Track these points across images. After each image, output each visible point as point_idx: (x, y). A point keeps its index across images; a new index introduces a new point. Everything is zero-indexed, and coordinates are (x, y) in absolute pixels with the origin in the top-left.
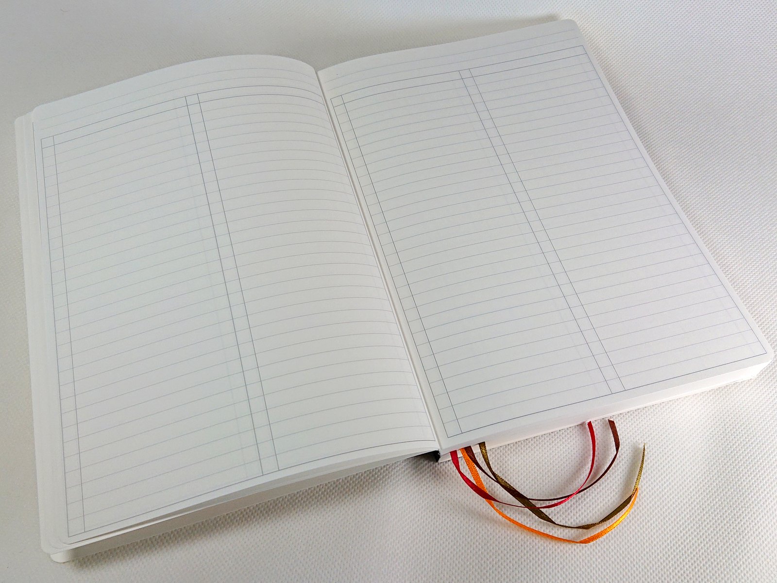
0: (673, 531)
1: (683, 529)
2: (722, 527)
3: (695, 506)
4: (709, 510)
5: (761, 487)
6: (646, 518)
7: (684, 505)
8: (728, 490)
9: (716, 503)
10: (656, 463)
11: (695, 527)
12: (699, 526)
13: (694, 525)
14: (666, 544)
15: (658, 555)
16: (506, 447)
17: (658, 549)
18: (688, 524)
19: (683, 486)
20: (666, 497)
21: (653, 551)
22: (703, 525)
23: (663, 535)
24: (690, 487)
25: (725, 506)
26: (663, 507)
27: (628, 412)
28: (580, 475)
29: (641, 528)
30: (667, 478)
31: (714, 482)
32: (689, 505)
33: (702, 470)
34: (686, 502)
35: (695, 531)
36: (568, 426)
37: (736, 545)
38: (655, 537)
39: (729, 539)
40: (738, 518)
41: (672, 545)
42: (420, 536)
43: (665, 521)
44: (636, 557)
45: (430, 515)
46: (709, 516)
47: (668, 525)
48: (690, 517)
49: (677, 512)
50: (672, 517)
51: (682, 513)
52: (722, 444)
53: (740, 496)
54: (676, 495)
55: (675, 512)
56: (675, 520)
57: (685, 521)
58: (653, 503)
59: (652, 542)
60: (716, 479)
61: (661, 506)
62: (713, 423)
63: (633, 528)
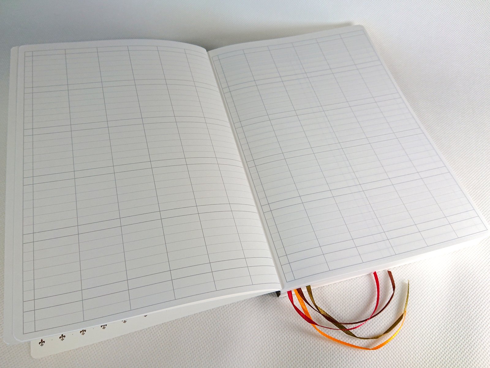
0: (428, 344)
1: (435, 343)
2: (459, 342)
3: (442, 327)
4: (450, 330)
5: (484, 316)
6: (411, 336)
7: (435, 327)
8: (463, 317)
9: (455, 325)
10: (417, 300)
11: (442, 342)
12: (445, 340)
13: (441, 340)
14: (424, 352)
15: (419, 359)
16: (322, 288)
17: (419, 355)
18: (438, 339)
19: (434, 314)
20: (424, 321)
21: (416, 357)
22: (447, 340)
23: (422, 346)
24: (439, 315)
25: (461, 328)
26: (422, 328)
27: (399, 267)
28: (370, 308)
29: (408, 343)
30: (424, 309)
31: (453, 311)
32: (438, 327)
33: (445, 304)
34: (436, 325)
35: (442, 344)
36: (362, 275)
37: (469, 354)
38: (417, 347)
39: (464, 350)
40: (469, 336)
41: (428, 353)
42: (266, 347)
43: (423, 337)
44: (406, 361)
45: (273, 333)
46: (451, 334)
47: (425, 340)
48: (439, 334)
49: (430, 331)
50: (427, 335)
51: (434, 332)
52: (458, 287)
53: (470, 321)
54: (430, 321)
55: (429, 331)
56: (429, 337)
57: (436, 337)
58: (416, 326)
59: (415, 351)
60: (454, 310)
61: (421, 328)
62: (451, 274)
63: (404, 342)
